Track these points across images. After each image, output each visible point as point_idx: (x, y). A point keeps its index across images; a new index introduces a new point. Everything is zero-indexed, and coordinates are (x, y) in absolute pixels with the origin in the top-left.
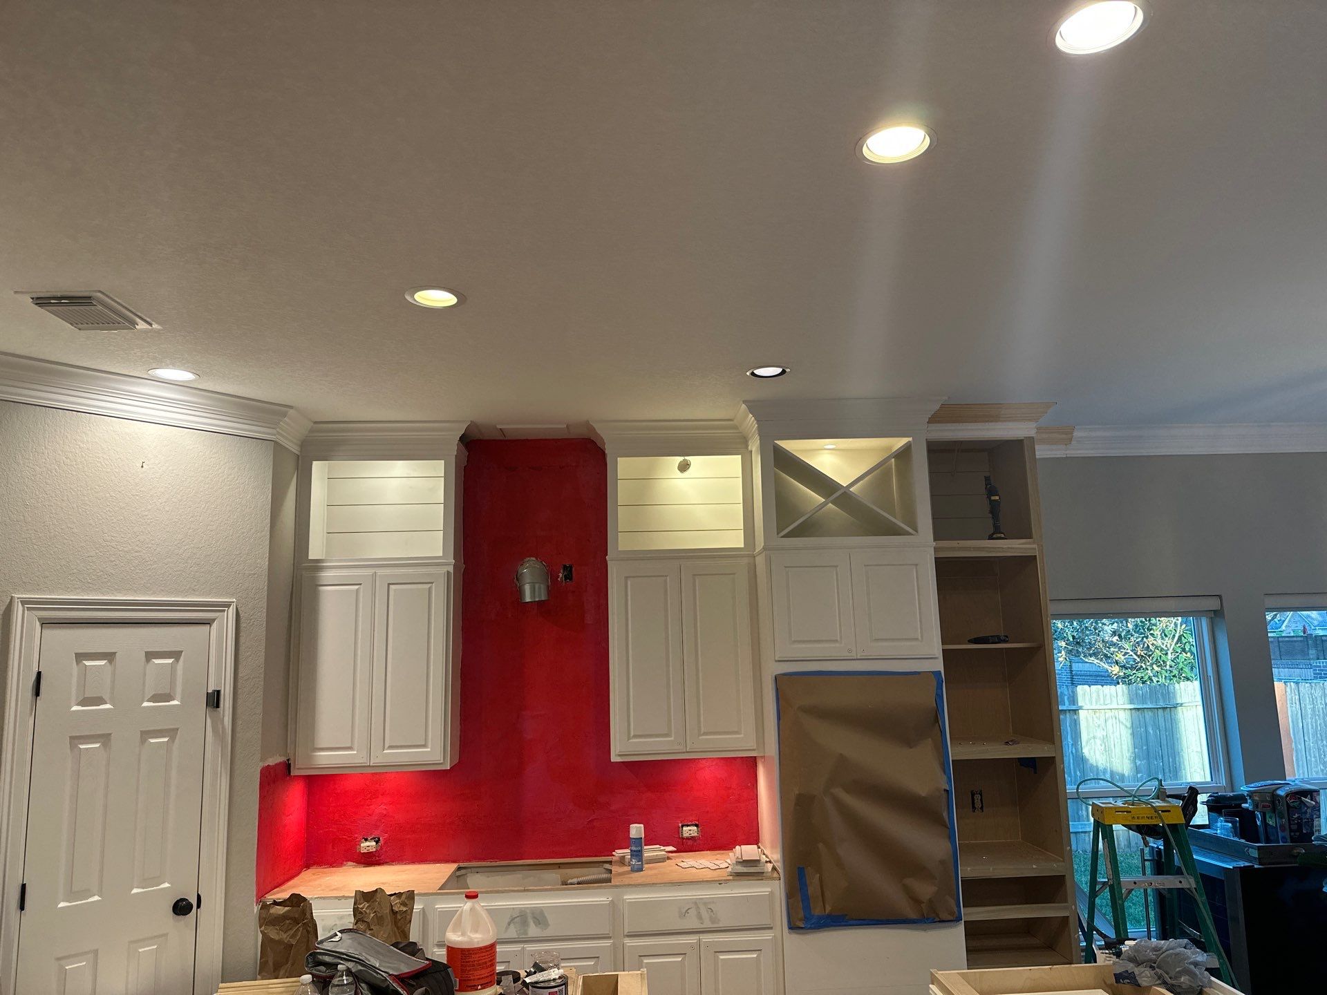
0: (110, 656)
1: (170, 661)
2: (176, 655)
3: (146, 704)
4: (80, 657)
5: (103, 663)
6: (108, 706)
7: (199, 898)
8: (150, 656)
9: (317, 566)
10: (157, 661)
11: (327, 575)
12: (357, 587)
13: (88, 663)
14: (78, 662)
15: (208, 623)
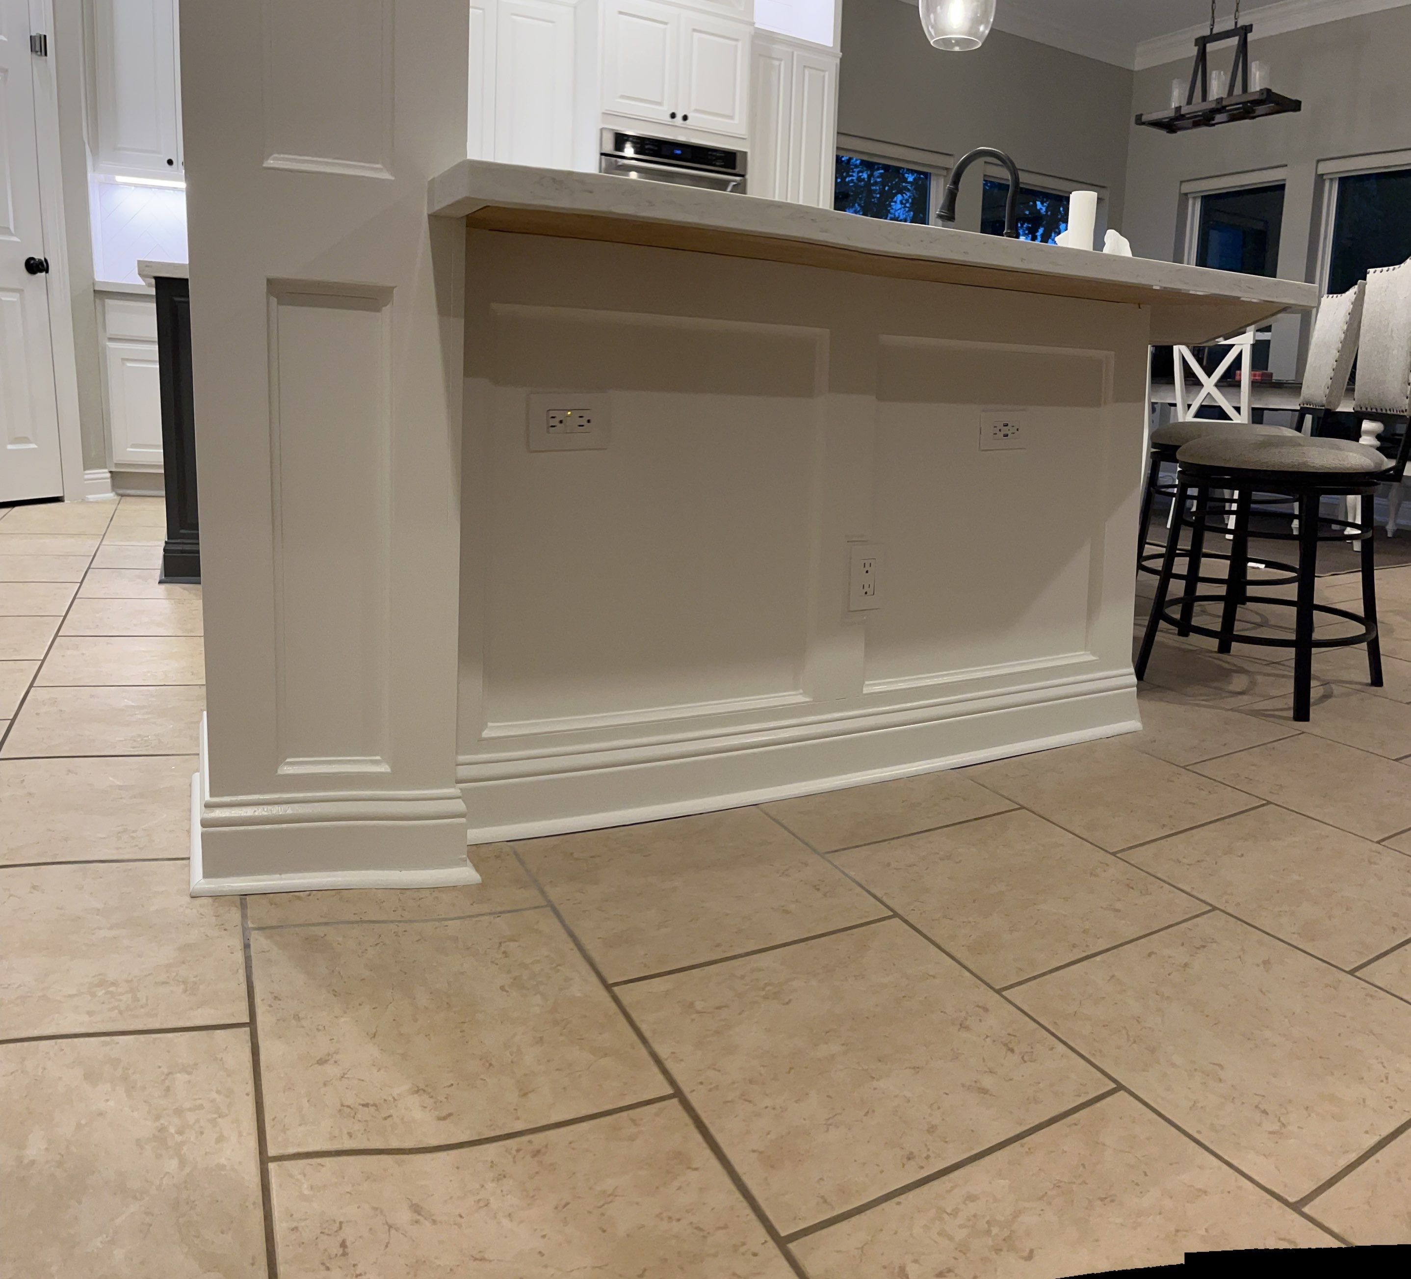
7: (46, 260)
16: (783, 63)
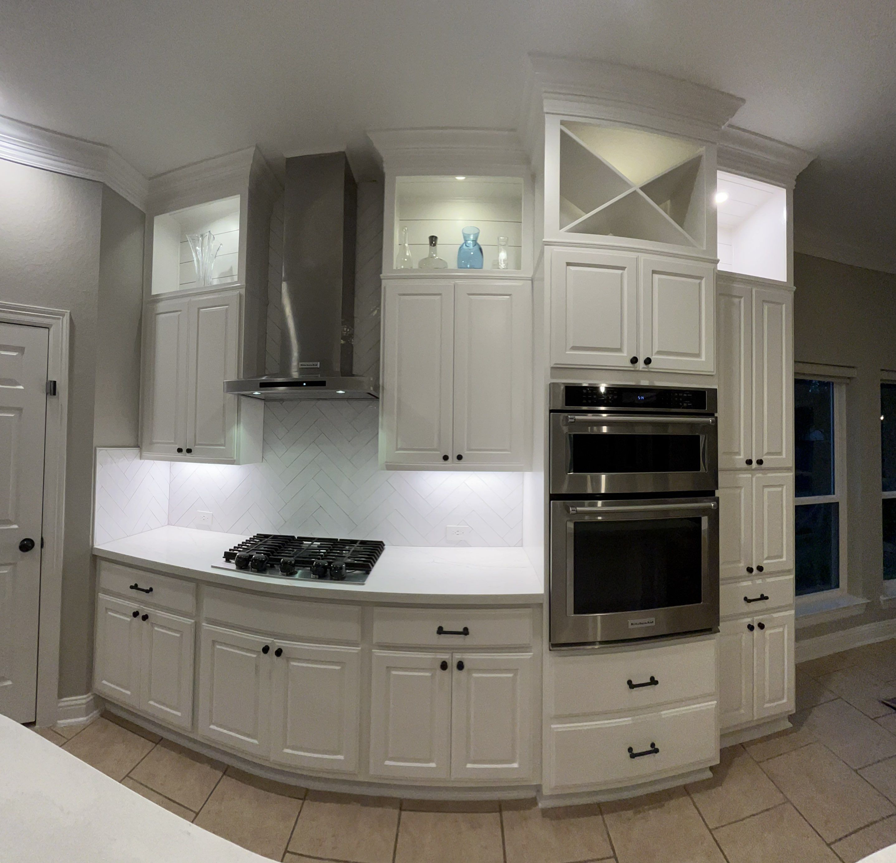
1: (14, 354)
2: (21, 350)
7: (42, 540)
9: (156, 299)
10: (3, 353)
11: (163, 306)
12: (178, 314)
15: (47, 327)
16: (742, 300)
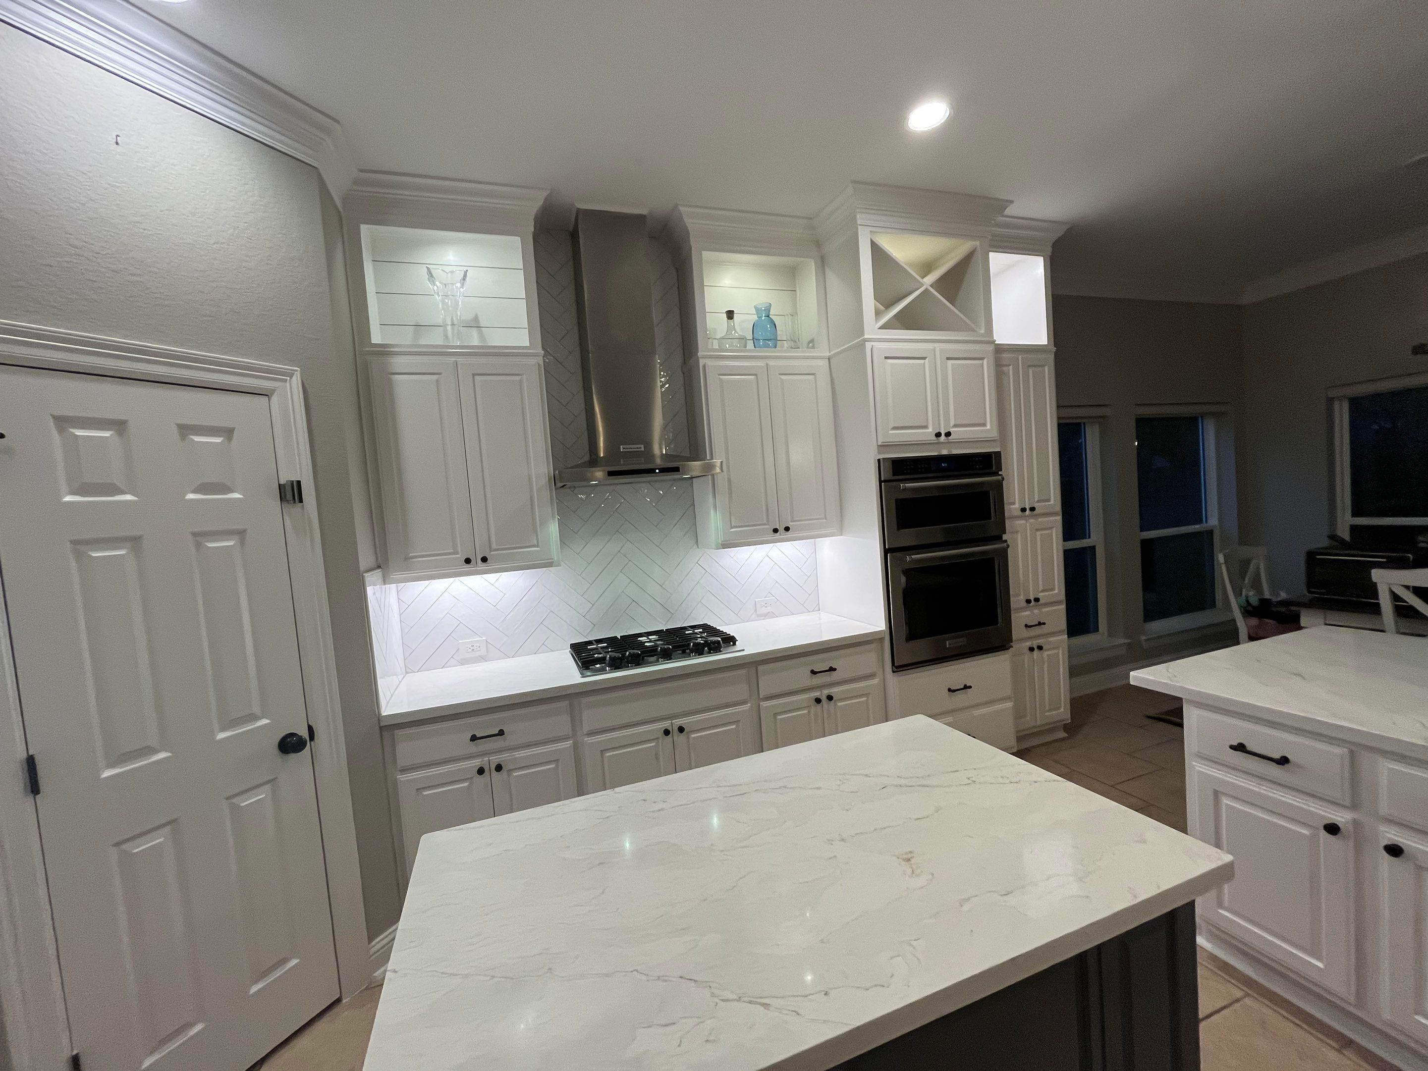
0: (120, 426)
1: (218, 440)
2: (228, 433)
3: (191, 496)
4: (63, 422)
5: (107, 434)
6: (129, 497)
7: (311, 729)
8: (185, 430)
9: (384, 351)
10: (197, 439)
11: (399, 363)
12: (435, 377)
13: (79, 433)
14: (61, 430)
15: (266, 394)
16: (1011, 367)
